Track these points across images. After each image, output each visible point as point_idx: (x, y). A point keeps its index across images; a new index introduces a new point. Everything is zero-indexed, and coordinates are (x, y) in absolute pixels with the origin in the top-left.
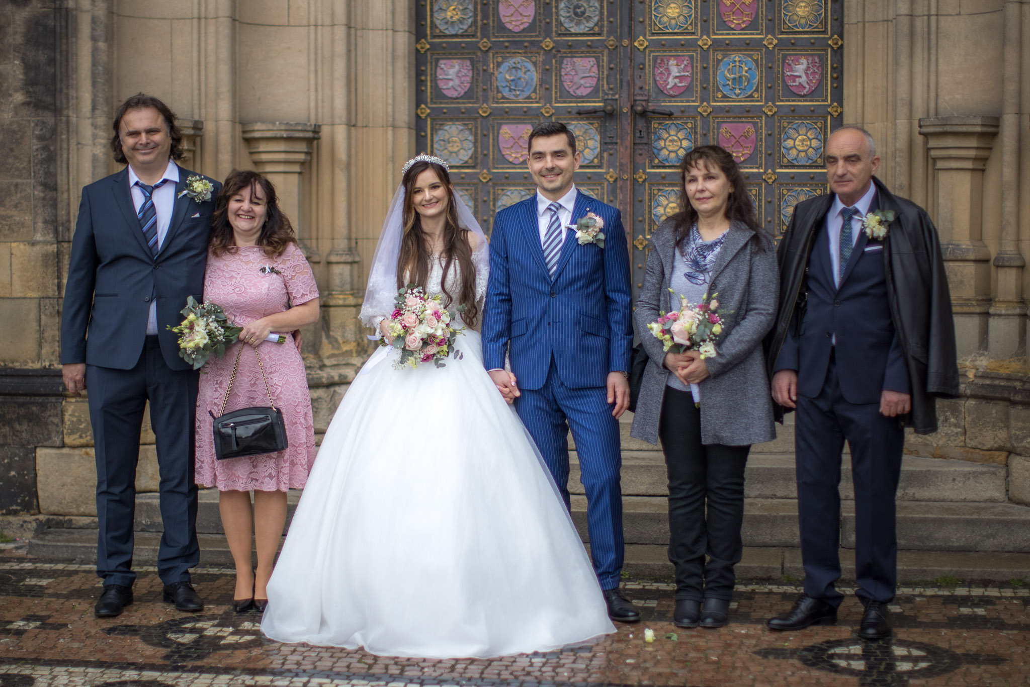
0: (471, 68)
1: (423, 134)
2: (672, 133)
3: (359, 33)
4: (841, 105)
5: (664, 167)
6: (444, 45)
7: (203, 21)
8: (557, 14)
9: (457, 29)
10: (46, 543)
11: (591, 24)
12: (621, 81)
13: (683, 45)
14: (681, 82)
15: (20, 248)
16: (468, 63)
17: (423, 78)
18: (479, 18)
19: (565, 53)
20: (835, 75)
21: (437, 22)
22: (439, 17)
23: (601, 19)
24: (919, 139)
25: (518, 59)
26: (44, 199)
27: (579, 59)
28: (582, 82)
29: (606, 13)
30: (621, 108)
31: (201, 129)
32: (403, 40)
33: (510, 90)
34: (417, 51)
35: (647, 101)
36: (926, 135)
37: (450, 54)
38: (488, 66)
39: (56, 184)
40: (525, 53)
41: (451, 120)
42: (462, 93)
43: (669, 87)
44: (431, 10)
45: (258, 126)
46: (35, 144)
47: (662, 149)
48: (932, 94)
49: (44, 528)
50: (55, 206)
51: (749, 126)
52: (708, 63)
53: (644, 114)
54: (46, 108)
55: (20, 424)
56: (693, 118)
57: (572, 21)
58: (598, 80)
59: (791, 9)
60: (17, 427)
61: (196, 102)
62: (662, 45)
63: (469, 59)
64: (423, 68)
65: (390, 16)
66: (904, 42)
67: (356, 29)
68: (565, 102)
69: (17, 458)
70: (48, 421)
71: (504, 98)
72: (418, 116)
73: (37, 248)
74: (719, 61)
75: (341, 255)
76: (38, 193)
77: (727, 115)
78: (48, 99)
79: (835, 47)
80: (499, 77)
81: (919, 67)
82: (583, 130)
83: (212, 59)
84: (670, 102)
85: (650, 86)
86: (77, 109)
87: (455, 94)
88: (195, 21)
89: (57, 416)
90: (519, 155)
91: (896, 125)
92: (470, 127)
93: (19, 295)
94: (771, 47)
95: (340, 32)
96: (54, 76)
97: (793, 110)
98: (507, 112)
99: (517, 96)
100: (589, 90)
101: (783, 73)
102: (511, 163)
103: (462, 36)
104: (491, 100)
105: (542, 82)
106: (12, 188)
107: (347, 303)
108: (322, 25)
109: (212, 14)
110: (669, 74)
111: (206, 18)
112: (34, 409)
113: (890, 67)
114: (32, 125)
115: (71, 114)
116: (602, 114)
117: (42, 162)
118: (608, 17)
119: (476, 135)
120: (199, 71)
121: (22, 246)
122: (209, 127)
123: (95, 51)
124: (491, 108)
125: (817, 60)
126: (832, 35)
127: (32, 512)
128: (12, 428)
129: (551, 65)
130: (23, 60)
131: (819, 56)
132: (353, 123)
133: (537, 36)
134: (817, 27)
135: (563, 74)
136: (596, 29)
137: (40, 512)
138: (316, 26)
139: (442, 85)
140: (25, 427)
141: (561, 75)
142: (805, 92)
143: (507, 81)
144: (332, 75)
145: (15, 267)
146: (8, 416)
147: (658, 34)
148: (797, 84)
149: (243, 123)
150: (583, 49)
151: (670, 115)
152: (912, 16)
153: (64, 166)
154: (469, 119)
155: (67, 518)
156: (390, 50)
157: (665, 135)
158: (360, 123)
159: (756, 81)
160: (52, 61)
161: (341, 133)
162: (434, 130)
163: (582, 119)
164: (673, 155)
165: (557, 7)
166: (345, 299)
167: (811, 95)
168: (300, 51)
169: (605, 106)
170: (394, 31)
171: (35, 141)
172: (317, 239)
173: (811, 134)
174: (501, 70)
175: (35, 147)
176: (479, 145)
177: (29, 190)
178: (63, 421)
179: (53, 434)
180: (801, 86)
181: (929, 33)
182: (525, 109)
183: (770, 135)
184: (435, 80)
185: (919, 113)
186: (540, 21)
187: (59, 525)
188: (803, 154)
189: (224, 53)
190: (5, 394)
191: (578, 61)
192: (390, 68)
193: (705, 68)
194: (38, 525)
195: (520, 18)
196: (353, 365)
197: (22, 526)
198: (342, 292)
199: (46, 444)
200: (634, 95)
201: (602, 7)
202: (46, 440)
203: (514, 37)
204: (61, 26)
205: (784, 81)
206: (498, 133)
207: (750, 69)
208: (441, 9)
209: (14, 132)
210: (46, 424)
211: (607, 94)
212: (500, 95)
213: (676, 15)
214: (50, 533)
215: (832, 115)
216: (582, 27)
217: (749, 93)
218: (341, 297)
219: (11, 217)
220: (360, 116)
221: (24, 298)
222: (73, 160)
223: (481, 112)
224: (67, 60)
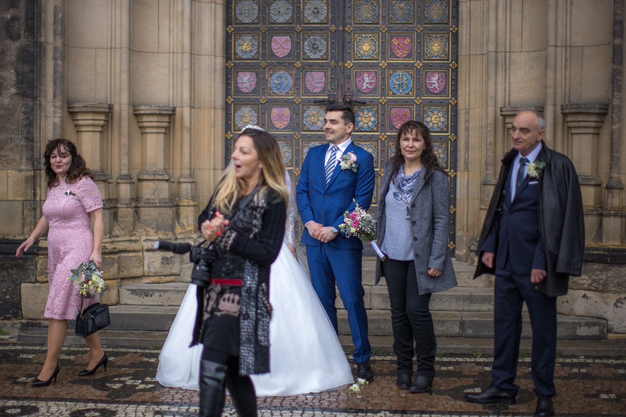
1: (229, 112)
2: (365, 113)
3: (196, 57)
4: (456, 99)
5: (361, 131)
6: (242, 64)
7: (113, 49)
8: (303, 48)
9: (248, 55)
10: (29, 335)
11: (322, 54)
12: (338, 85)
13: (371, 66)
14: (370, 86)
15: (12, 173)
16: (254, 74)
17: (230, 82)
18: (261, 50)
19: (307, 69)
20: (453, 83)
21: (238, 52)
22: (238, 49)
23: (327, 51)
24: (500, 118)
25: (282, 72)
26: (26, 146)
27: (315, 73)
28: (317, 85)
29: (330, 48)
30: (338, 100)
31: (112, 109)
32: (220, 61)
33: (278, 89)
34: (227, 67)
35: (352, 96)
36: (504, 116)
37: (245, 69)
38: (265, 76)
39: (33, 138)
40: (286, 69)
41: (245, 105)
42: (251, 90)
43: (364, 88)
44: (235, 45)
45: (143, 107)
46: (22, 116)
47: (360, 121)
48: (507, 94)
49: (25, 327)
50: (32, 150)
51: (407, 110)
52: (385, 76)
53: (350, 102)
54: (28, 96)
55: (12, 270)
56: (377, 105)
57: (311, 52)
58: (326, 84)
59: (430, 47)
60: (11, 271)
61: (109, 94)
62: (360, 66)
63: (255, 72)
64: (230, 77)
65: (213, 48)
66: (492, 66)
67: (195, 55)
68: (307, 96)
69: (10, 289)
70: (28, 268)
71: (274, 93)
72: (226, 103)
73: (23, 173)
74: (391, 75)
75: (186, 178)
76: (23, 143)
77: (395, 104)
78: (29, 92)
79: (453, 68)
80: (271, 82)
81: (500, 79)
82: (317, 111)
83: (118, 70)
84: (364, 96)
85: (353, 88)
86: (45, 97)
87: (247, 91)
88: (109, 50)
89: (33, 265)
90: (282, 125)
91: (487, 110)
92: (255, 108)
93: (12, 199)
94: (419, 67)
95: (187, 57)
96: (33, 79)
97: (431, 101)
98: (275, 101)
99: (281, 92)
100: (320, 90)
101: (425, 81)
102: (277, 128)
103: (251, 59)
104: (267, 94)
105: (295, 85)
106: (9, 140)
107: (190, 204)
108: (177, 53)
109: (118, 46)
110: (364, 81)
111: (115, 48)
112: (20, 261)
113: (484, 79)
114: (20, 105)
115: (42, 100)
116: (327, 102)
117: (25, 126)
118: (331, 50)
119: (258, 113)
120: (111, 77)
121: (14, 172)
122: (116, 108)
123: (55, 66)
124: (267, 98)
125: (444, 75)
126: (452, 62)
127: (18, 318)
128: (8, 272)
129: (300, 76)
130: (16, 70)
131: (444, 72)
132: (193, 106)
133: (292, 60)
134: (444, 57)
135: (306, 80)
136: (325, 57)
137: (23, 318)
138: (173, 53)
139: (240, 86)
140: (15, 271)
141: (305, 81)
142: (437, 92)
143: (276, 84)
144: (182, 80)
145: (10, 183)
146: (6, 266)
147: (358, 60)
148: (433, 87)
149: (134, 106)
150: (317, 67)
151: (364, 103)
152: (496, 52)
153: (38, 128)
154: (255, 105)
155: (38, 321)
156: (213, 66)
157: (362, 114)
158: (196, 107)
159: (411, 85)
160: (32, 71)
161: (186, 111)
162: (235, 110)
163: (316, 105)
164: (365, 125)
165: (303, 44)
166: (188, 202)
167: (440, 93)
168: (164, 67)
169: (329, 98)
170: (215, 56)
171: (22, 114)
172: (173, 169)
173: (440, 115)
174: (272, 78)
175: (22, 118)
176: (260, 118)
177: (18, 141)
178: (36, 268)
179: (31, 276)
180: (435, 88)
181: (505, 62)
182: (285, 100)
183: (418, 115)
184: (236, 83)
185: (500, 104)
186: (294, 52)
187: (34, 325)
188: (436, 125)
189: (125, 67)
190: (3, 253)
191: (314, 74)
192: (213, 76)
193: (383, 78)
194: (21, 326)
195: (283, 50)
196: (193, 238)
197: (13, 326)
198: (187, 198)
199: (27, 280)
200: (345, 92)
201: (328, 45)
202: (27, 279)
203: (279, 60)
204: (37, 52)
205: (426, 86)
206: (271, 112)
207: (408, 79)
208: (240, 44)
209: (10, 109)
210: (27, 270)
211: (330, 92)
212: (271, 92)
213: (368, 49)
214: (29, 330)
215: (451, 104)
216: (317, 55)
217: (407, 92)
218: (186, 201)
219: (8, 156)
220: (196, 102)
221: (15, 200)
222: (43, 125)
223: (261, 101)
224: (40, 70)
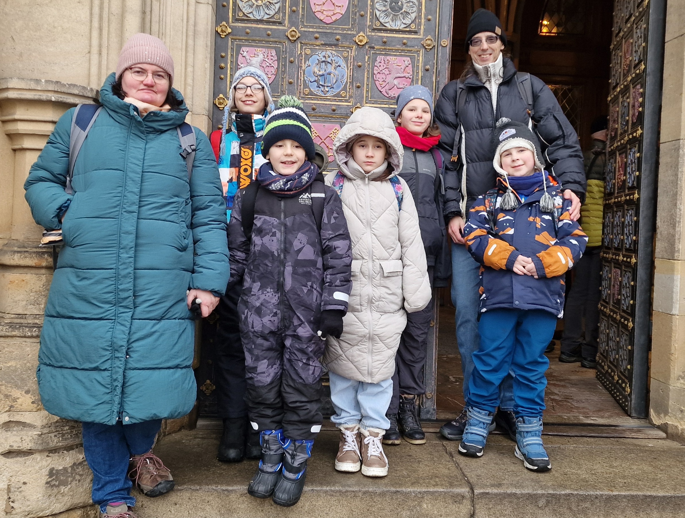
0: (276, 58)
6: (248, 31)
8: (372, 7)
9: (262, 13)
11: (408, 21)
17: (223, 65)
18: (287, 4)
19: (378, 50)
21: (241, 4)
23: (419, 17)
25: (328, 52)
29: (423, 10)
33: (319, 86)
34: (218, 34)
37: (254, 41)
38: (295, 57)
40: (336, 46)
57: (387, 16)
63: (275, 48)
64: (223, 53)
68: (376, 103)
71: (311, 93)
72: (215, 104)
80: (307, 70)
98: (313, 110)
99: (325, 93)
103: (268, 22)
105: (353, 79)
129: (363, 62)
133: (349, 29)
135: (376, 72)
136: (413, 26)
141: (373, 74)
143: (316, 75)
150: (398, 47)
174: (309, 63)
182: (334, 107)
184: (235, 67)
186: (354, 13)
191: (392, 59)
195: (332, 8)
201: (420, 3)
203: (325, 28)
212: (307, 91)
216: (398, 23)
